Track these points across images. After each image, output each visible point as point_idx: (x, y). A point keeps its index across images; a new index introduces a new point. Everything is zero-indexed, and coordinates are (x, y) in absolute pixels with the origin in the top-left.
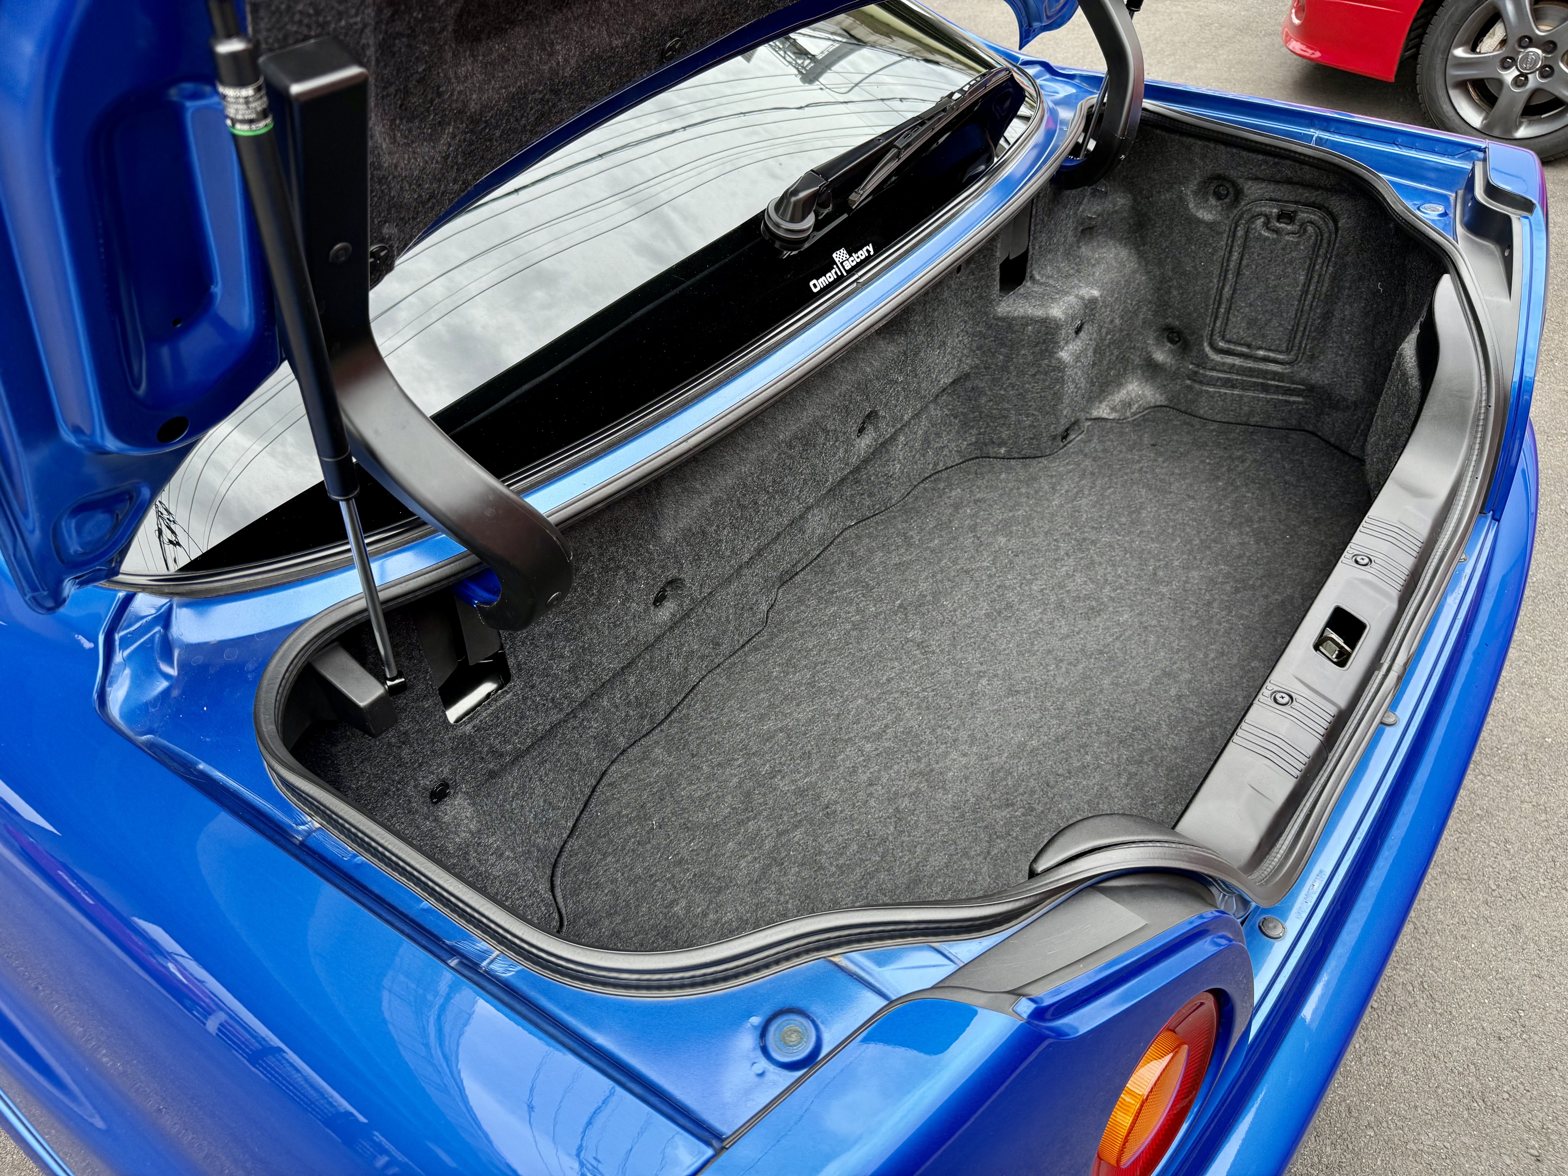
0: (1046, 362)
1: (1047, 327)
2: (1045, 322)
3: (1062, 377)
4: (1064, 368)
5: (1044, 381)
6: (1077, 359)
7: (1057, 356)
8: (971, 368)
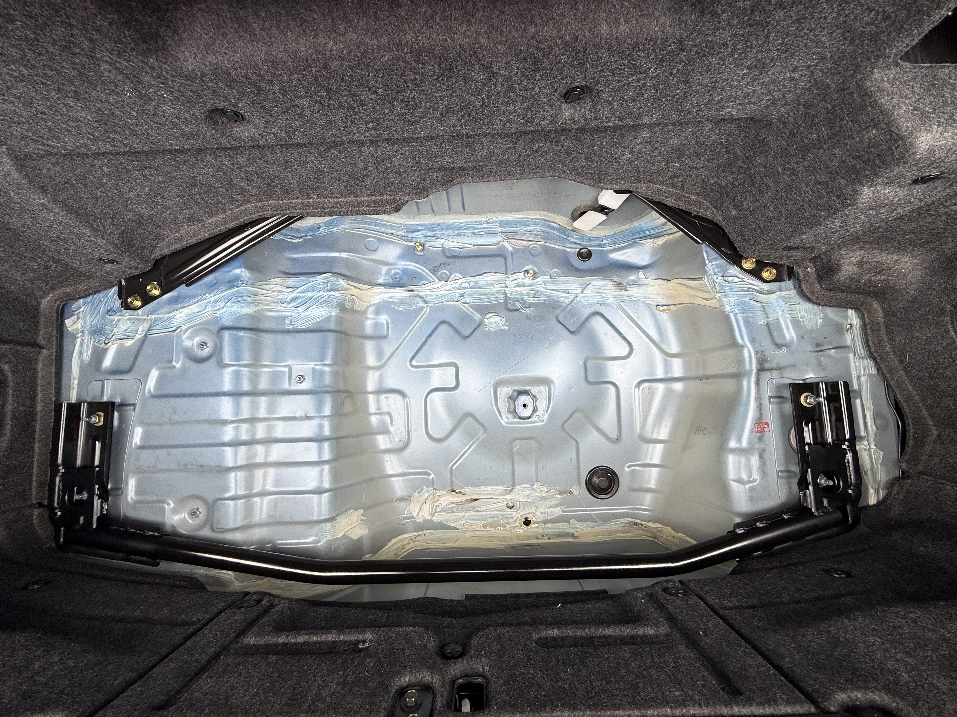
0: (843, 182)
1: (890, 148)
2: (896, 141)
3: (838, 210)
4: (849, 205)
5: (821, 197)
6: (877, 206)
7: (858, 187)
8: (779, 120)
